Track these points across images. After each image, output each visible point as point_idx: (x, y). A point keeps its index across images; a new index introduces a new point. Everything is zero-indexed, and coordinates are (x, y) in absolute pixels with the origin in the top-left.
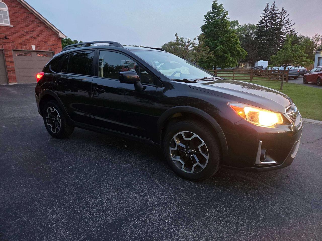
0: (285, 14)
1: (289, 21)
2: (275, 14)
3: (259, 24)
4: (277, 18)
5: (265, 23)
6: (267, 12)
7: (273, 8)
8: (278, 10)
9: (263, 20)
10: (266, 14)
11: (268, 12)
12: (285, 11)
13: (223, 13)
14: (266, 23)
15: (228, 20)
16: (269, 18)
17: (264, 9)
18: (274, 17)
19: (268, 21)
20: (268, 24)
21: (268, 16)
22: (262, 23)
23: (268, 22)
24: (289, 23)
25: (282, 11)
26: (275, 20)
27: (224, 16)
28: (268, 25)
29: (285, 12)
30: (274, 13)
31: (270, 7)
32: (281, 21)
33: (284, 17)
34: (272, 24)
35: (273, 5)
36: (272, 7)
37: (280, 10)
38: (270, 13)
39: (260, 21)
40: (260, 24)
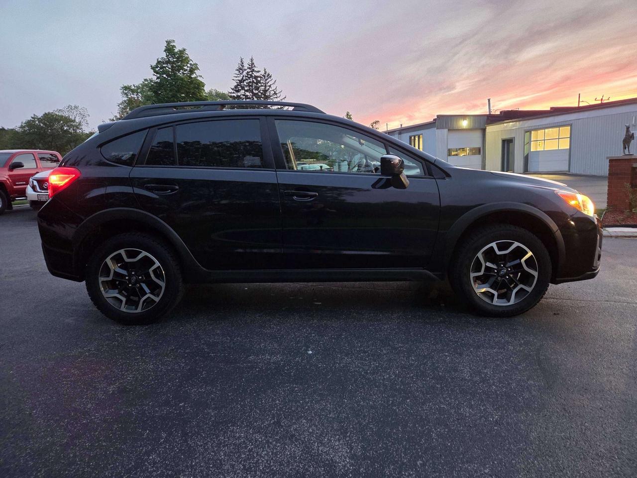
0: (269, 79)
1: (277, 92)
2: (256, 77)
3: (233, 91)
4: (260, 85)
5: (242, 91)
6: (243, 72)
7: (252, 66)
8: (260, 71)
9: (238, 85)
10: (242, 76)
11: (245, 73)
12: (269, 74)
13: (189, 65)
14: (244, 91)
15: (199, 78)
16: (247, 83)
17: (237, 67)
18: (255, 83)
19: (246, 89)
20: (247, 94)
21: (244, 80)
22: (238, 91)
23: (247, 91)
24: (278, 95)
25: (265, 73)
26: (257, 89)
27: (192, 71)
28: (247, 96)
29: (269, 76)
30: (253, 75)
31: (246, 66)
32: (265, 91)
33: (269, 84)
34: (254, 94)
35: (250, 62)
36: (249, 65)
37: (262, 73)
38: (248, 75)
39: (233, 87)
40: (234, 93)
